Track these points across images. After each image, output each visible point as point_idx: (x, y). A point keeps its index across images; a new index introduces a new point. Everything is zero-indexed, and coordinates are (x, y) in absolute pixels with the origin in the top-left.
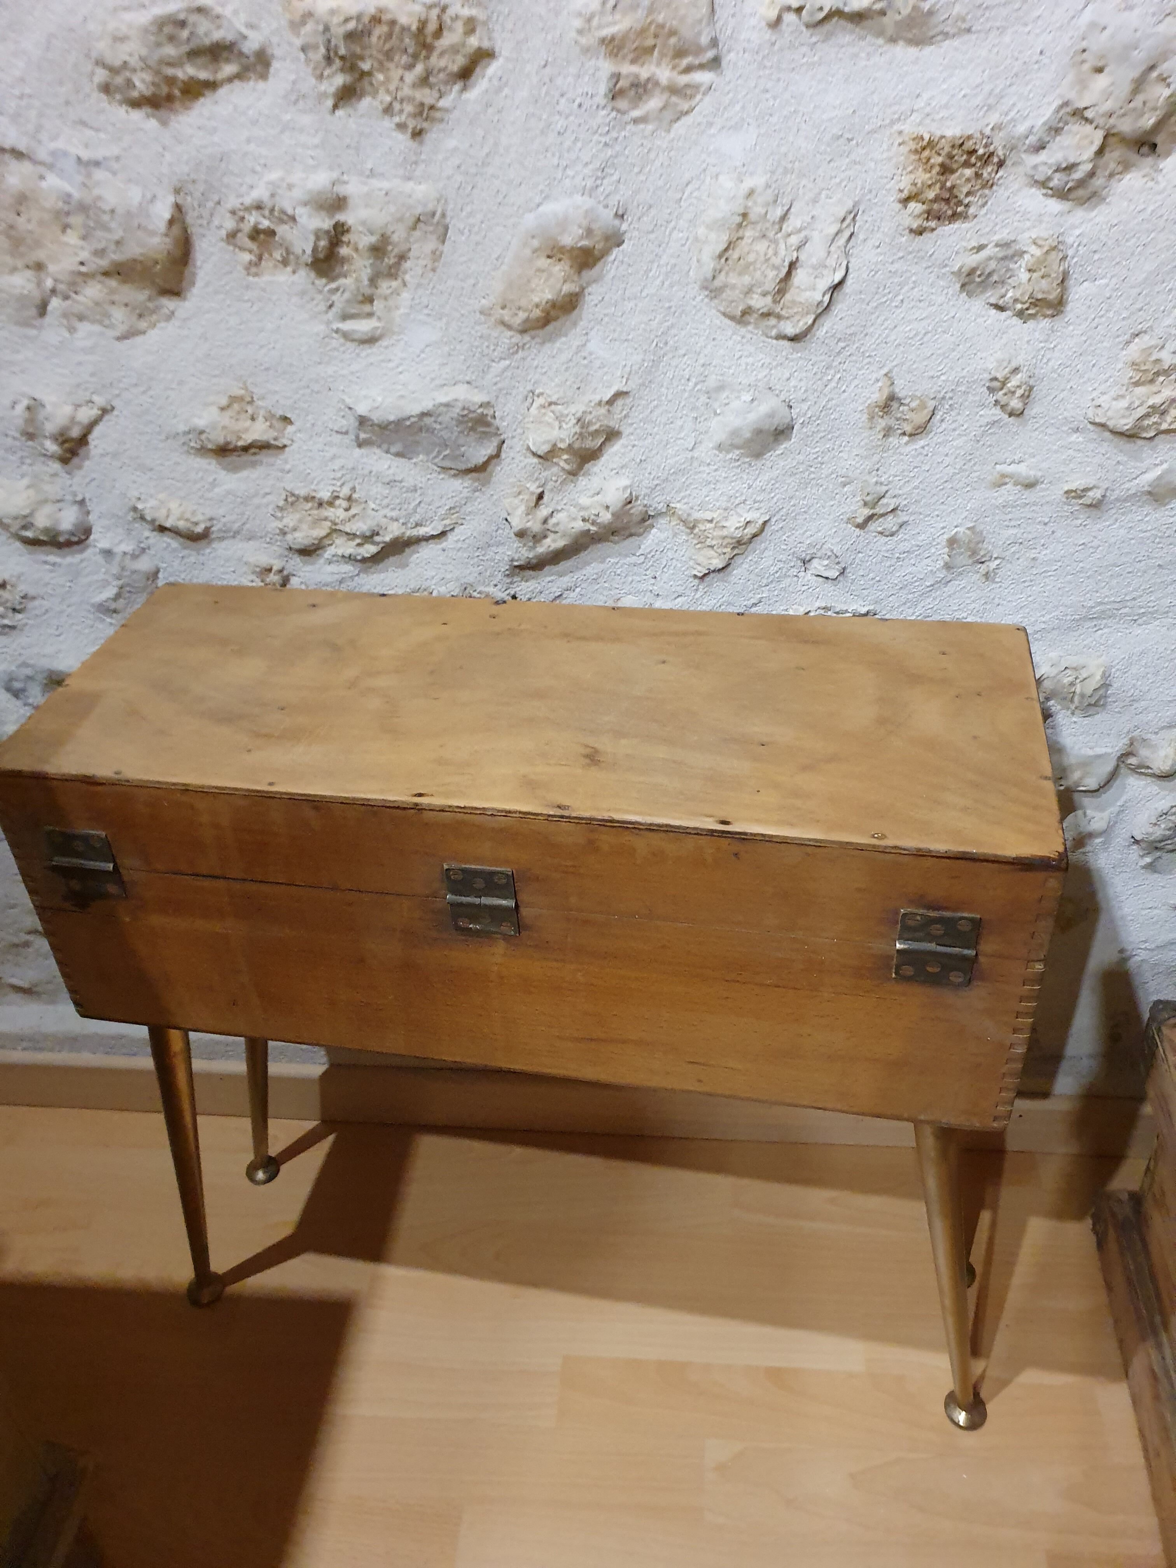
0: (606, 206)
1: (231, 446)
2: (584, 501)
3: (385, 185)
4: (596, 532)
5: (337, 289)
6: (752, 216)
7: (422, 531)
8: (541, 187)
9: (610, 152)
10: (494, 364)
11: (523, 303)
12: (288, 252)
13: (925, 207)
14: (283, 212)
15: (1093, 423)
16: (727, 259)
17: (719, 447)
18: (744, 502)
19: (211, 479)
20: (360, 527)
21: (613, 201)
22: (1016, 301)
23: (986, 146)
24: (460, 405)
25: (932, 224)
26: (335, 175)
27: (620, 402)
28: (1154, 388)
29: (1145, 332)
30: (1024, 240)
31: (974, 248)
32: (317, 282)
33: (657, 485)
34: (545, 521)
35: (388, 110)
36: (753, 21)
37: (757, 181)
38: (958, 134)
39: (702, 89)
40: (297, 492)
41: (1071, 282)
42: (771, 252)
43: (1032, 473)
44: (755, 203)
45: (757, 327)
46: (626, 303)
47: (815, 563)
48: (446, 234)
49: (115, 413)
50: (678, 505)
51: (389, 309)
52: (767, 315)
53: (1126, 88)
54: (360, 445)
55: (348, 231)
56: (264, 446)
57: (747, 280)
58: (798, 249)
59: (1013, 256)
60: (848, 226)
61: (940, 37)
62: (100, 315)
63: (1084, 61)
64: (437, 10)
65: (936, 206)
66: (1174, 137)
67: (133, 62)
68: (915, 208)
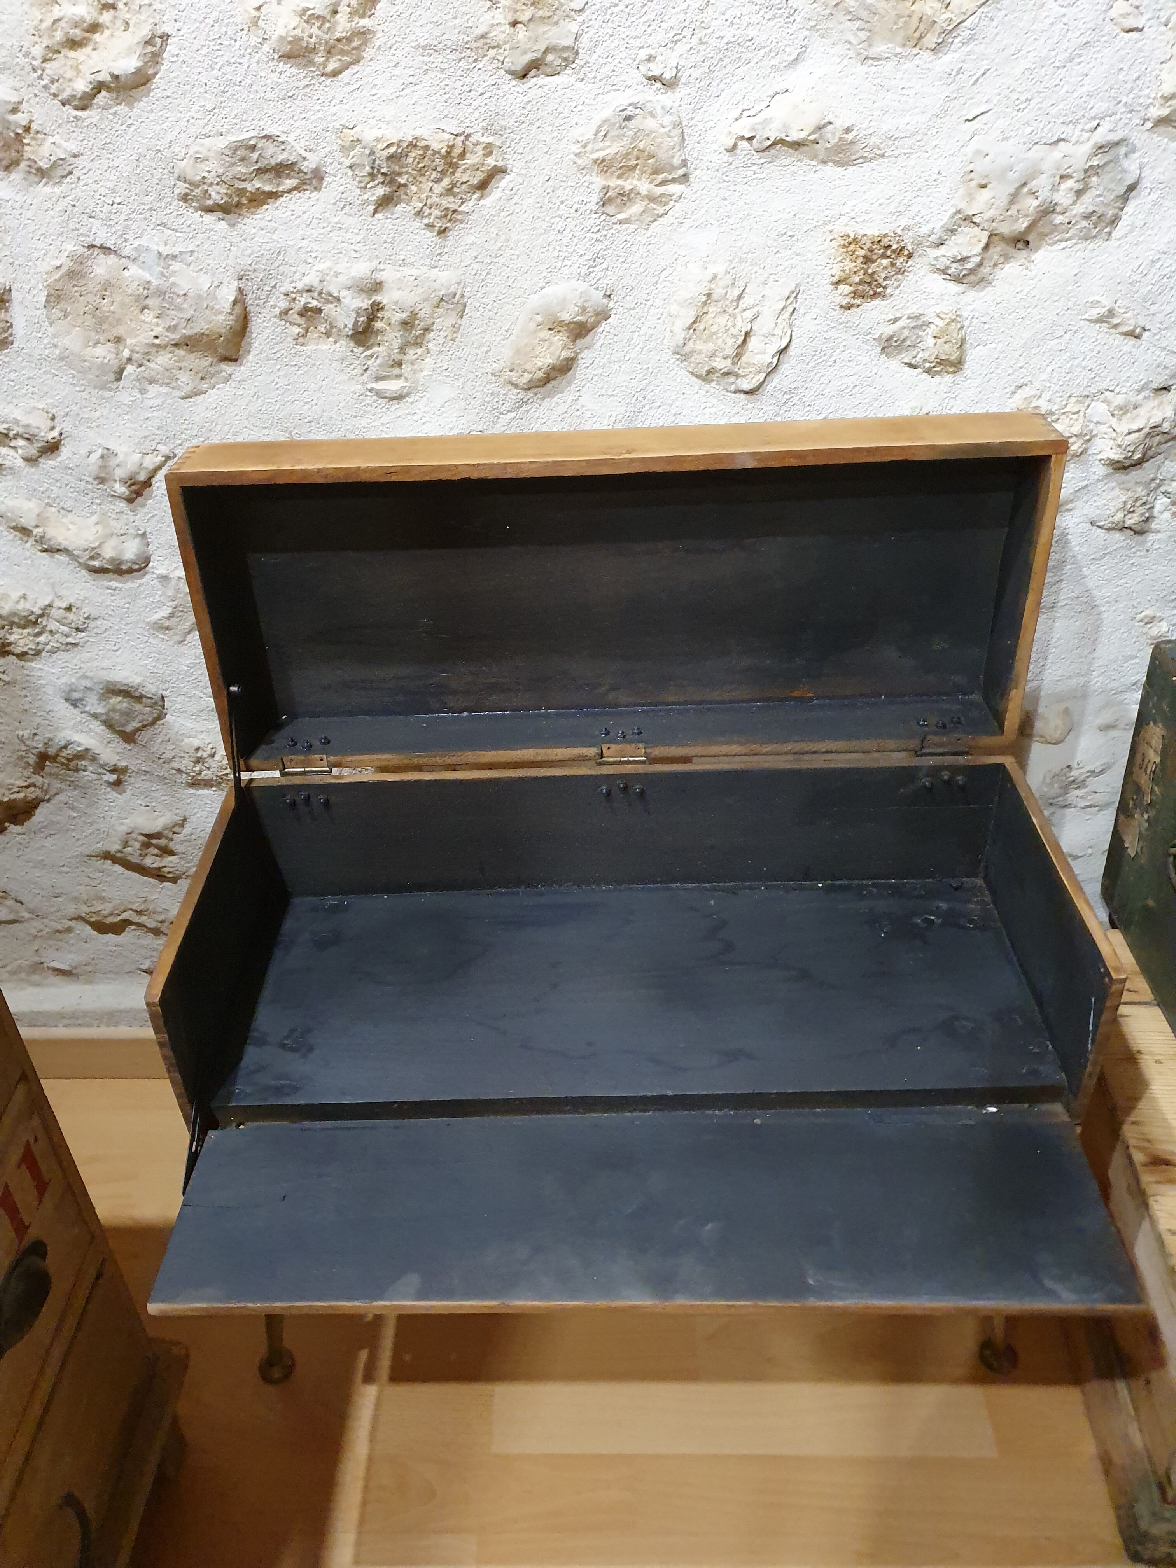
0: (597, 289)
3: (415, 272)
5: (372, 356)
6: (715, 297)
8: (544, 274)
9: (600, 246)
10: (502, 416)
11: (528, 366)
12: (332, 326)
13: (852, 288)
14: (330, 294)
16: (695, 330)
21: (602, 284)
22: (925, 360)
23: (898, 243)
25: (858, 301)
26: (374, 264)
29: (1027, 385)
30: (930, 314)
31: (891, 320)
32: (355, 350)
35: (419, 214)
36: (715, 147)
37: (719, 268)
38: (877, 233)
39: (674, 198)
41: (967, 346)
42: (730, 324)
44: (717, 285)
45: (718, 384)
46: (612, 365)
48: (464, 311)
51: (415, 372)
52: (727, 374)
53: (1004, 200)
55: (382, 308)
57: (711, 346)
58: (751, 322)
59: (922, 326)
60: (791, 303)
61: (861, 161)
62: (168, 379)
63: (971, 180)
64: (462, 138)
65: (860, 288)
66: (1043, 236)
67: (211, 178)
68: (844, 289)
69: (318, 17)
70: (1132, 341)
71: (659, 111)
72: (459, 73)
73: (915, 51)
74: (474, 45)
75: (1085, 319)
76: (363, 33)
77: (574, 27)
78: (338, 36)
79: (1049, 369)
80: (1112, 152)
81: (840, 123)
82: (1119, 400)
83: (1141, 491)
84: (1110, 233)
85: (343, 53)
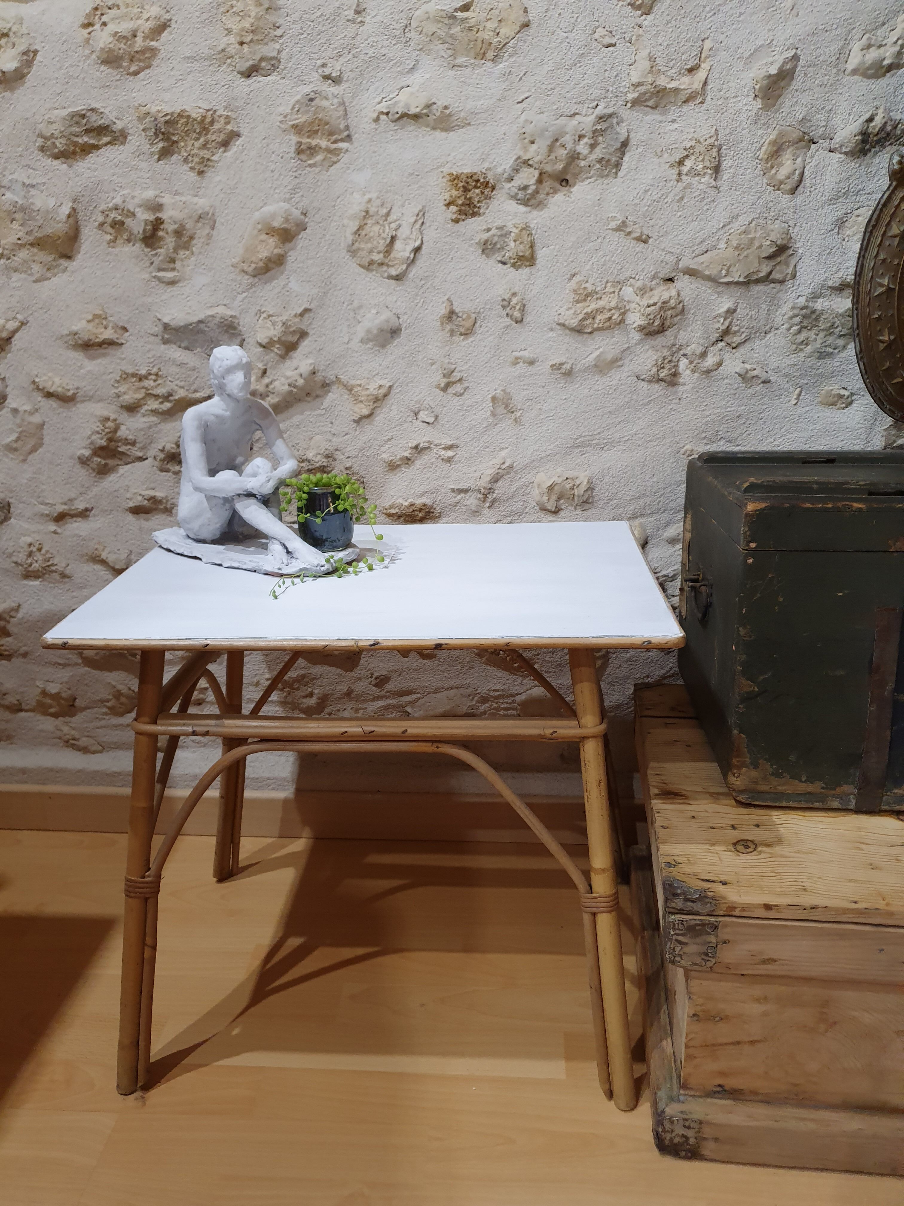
0: (297, 208)
1: (92, 342)
2: (289, 373)
3: (183, 199)
4: (296, 393)
5: (156, 254)
6: (371, 213)
7: (198, 395)
8: (262, 198)
9: (297, 181)
10: (239, 295)
11: (254, 259)
12: (131, 234)
13: (458, 208)
14: (129, 211)
15: (559, 324)
16: (359, 235)
17: (362, 341)
18: (378, 374)
19: (79, 364)
20: (161, 391)
21: (300, 205)
22: (510, 258)
23: (484, 178)
24: (219, 316)
25: (463, 217)
26: (157, 193)
27: (307, 315)
28: (586, 304)
29: (577, 274)
30: (510, 227)
31: (485, 230)
32: (146, 250)
33: (329, 364)
34: (267, 386)
35: (186, 160)
36: (366, 120)
37: (373, 195)
38: (469, 171)
39: (343, 151)
40: (127, 371)
41: (536, 248)
42: (381, 231)
43: (531, 356)
44: (372, 206)
45: (377, 273)
46: (308, 261)
47: (421, 413)
48: (214, 225)
49: (28, 324)
50: (342, 377)
51: (183, 266)
52: (381, 264)
53: (546, 150)
54: (164, 343)
55: (163, 223)
56: (110, 343)
57: (369, 245)
58: (396, 230)
59: (506, 234)
60: (420, 218)
61: (456, 128)
62: (24, 268)
63: (525, 139)
64: (211, 112)
65: (463, 208)
66: (576, 176)
67: (57, 134)
68: (453, 208)
69: (124, 37)
70: (642, 245)
71: (330, 96)
72: (210, 73)
73: (483, 61)
74: (218, 56)
75: (609, 229)
76: (152, 50)
77: (277, 46)
78: (136, 49)
79: (591, 262)
80: (609, 121)
81: (441, 103)
82: (639, 284)
83: (666, 353)
84: (616, 173)
85: (140, 60)
